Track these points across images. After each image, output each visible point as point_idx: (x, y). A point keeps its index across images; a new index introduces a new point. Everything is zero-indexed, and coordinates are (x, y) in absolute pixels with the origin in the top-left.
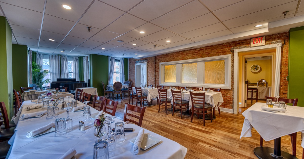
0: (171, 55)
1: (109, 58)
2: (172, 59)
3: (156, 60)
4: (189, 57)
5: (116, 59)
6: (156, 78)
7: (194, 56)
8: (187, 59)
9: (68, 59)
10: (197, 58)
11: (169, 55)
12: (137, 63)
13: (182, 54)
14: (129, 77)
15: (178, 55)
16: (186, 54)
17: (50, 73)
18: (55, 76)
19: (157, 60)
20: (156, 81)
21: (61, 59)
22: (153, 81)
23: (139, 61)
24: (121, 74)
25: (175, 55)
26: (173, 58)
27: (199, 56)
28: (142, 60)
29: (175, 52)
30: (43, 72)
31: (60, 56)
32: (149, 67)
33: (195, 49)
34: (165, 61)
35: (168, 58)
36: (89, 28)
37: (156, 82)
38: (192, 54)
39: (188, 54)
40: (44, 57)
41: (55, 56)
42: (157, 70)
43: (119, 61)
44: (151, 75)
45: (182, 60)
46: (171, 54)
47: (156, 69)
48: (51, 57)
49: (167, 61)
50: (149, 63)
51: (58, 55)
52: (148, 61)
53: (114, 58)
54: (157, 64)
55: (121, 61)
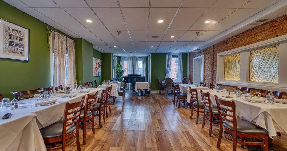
0: (233, 40)
1: (166, 55)
2: (233, 47)
3: (213, 51)
4: (260, 38)
5: (173, 55)
6: (213, 75)
7: (270, 34)
8: (258, 41)
9: (139, 59)
10: (277, 36)
11: (229, 41)
12: (196, 57)
13: (249, 35)
14: (189, 73)
15: (242, 39)
16: (255, 34)
17: (128, 71)
18: (130, 72)
19: (215, 50)
20: (213, 77)
21: (134, 60)
22: (210, 77)
23: (197, 55)
24: (178, 70)
25: (237, 38)
26: (235, 44)
27: (281, 31)
28: (199, 53)
29: (238, 35)
30: (123, 70)
31: (133, 58)
32: (206, 60)
33: (273, 21)
34: (224, 51)
35: (228, 45)
36: (119, 32)
37: (213, 79)
38: (266, 32)
39: (259, 34)
40: (124, 59)
41: (131, 58)
42: (215, 64)
43: (177, 56)
44: (209, 70)
45: (249, 44)
46: (233, 38)
47: (213, 62)
48: (128, 59)
49: (226, 50)
50: (207, 55)
51: (133, 57)
52: (206, 53)
53: (171, 54)
54: (214, 56)
55: (179, 56)
